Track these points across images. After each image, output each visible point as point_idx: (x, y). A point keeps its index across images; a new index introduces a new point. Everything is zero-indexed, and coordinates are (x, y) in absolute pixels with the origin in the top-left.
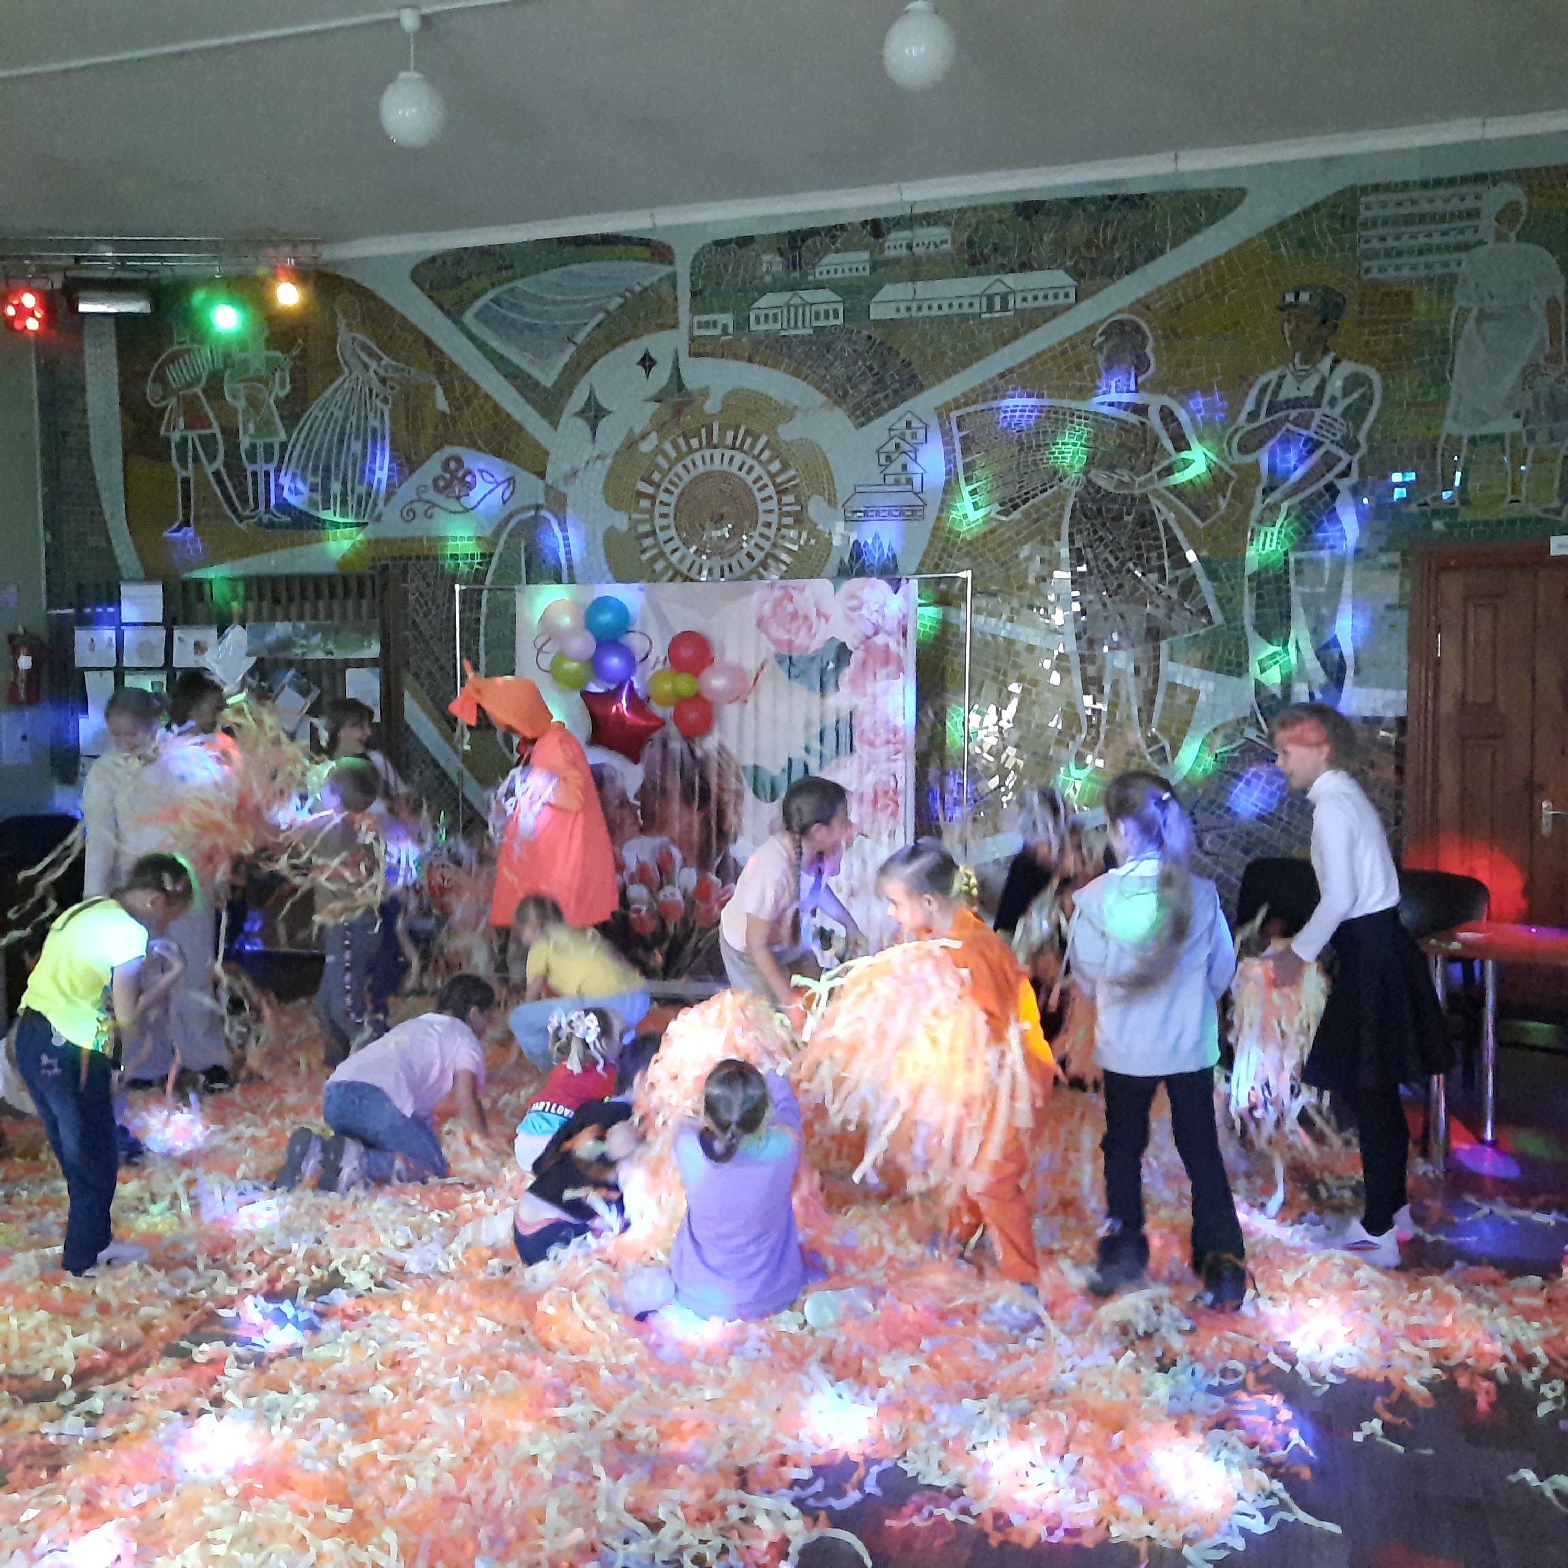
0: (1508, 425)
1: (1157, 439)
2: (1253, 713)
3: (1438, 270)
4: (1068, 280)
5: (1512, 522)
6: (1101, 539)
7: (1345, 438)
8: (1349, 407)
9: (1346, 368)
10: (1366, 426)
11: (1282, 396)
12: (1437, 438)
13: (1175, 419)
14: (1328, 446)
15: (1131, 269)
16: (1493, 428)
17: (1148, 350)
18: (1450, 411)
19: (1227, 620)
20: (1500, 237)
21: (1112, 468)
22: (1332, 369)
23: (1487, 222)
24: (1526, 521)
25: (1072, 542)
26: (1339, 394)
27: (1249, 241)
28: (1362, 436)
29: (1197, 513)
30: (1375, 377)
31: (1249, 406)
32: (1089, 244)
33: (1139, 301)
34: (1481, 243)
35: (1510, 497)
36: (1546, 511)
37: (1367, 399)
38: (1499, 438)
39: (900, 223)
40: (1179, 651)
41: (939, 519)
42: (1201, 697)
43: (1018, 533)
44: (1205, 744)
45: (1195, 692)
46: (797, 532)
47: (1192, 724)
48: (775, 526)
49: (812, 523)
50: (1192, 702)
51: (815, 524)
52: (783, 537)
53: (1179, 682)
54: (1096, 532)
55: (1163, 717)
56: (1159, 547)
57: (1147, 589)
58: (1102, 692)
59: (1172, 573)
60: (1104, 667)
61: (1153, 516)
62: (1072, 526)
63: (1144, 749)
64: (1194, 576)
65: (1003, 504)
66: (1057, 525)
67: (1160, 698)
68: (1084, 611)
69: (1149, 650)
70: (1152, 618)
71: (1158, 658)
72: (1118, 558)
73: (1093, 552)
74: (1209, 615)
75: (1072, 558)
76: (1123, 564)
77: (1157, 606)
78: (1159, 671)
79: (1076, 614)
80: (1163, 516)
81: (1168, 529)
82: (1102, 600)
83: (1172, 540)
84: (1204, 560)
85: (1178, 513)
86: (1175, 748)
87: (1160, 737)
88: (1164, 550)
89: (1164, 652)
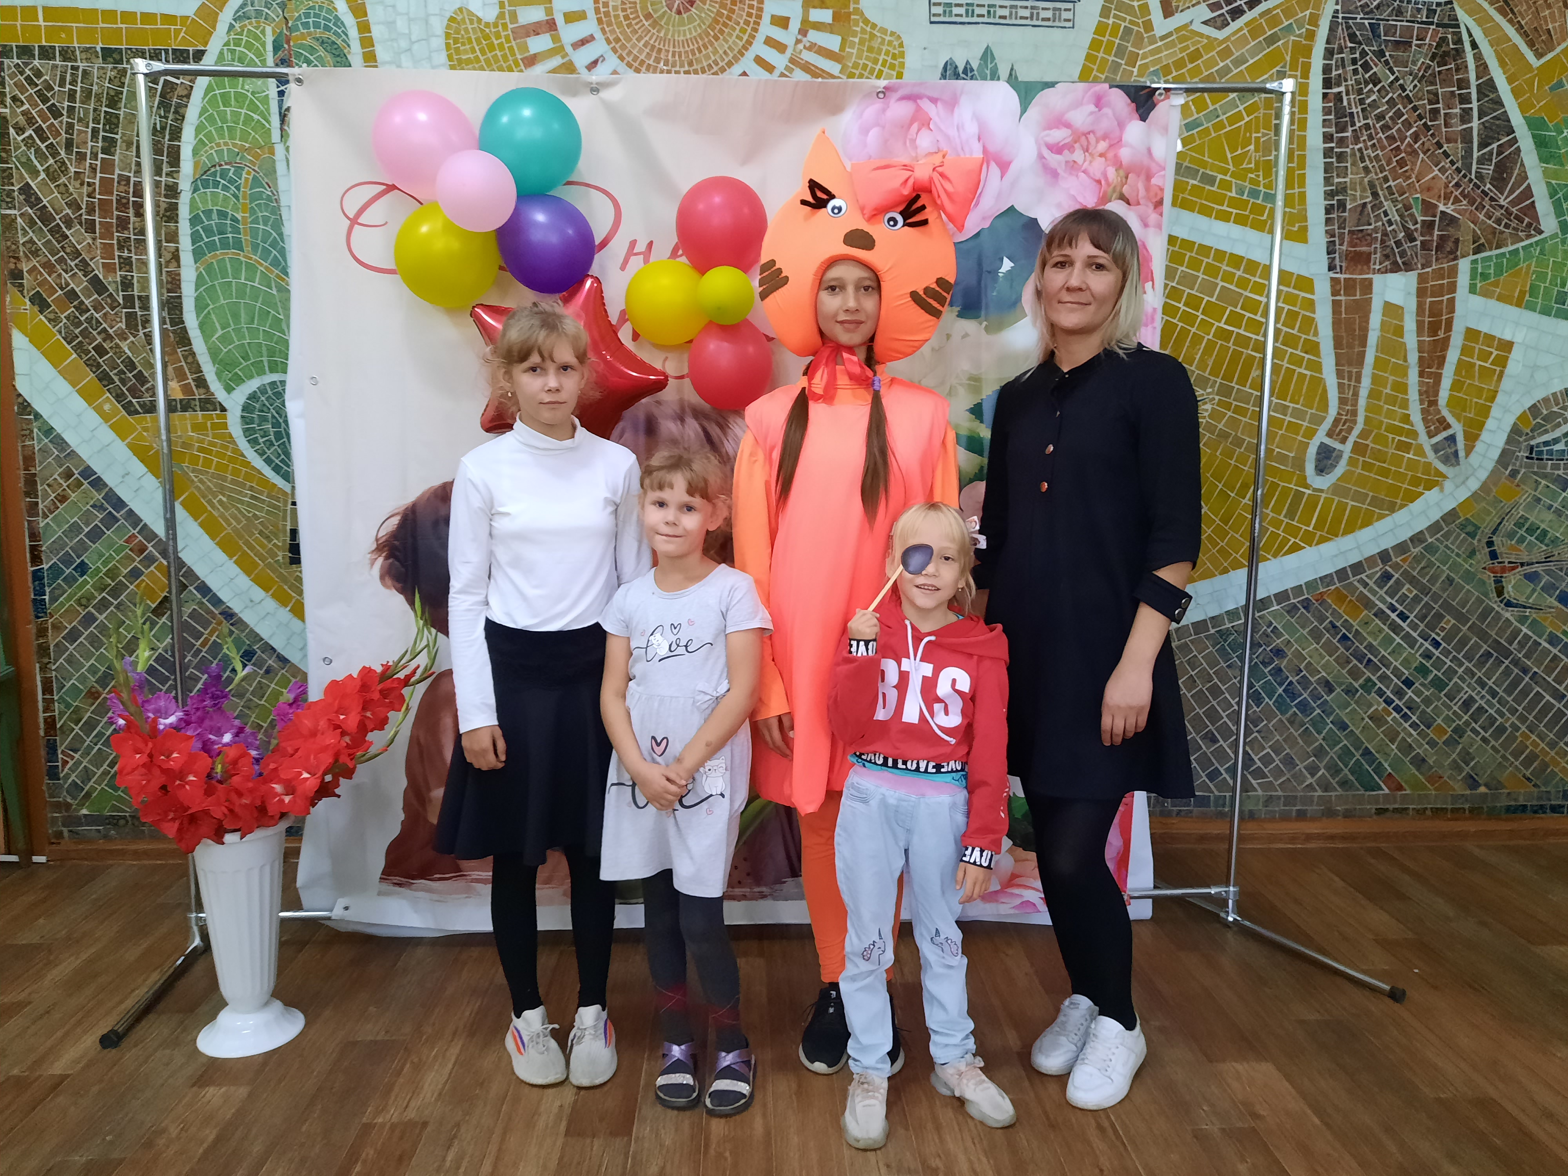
6: (1375, 80)
19: (1563, 228)
25: (1327, 83)
29: (1531, 44)
40: (1484, 276)
41: (1100, 29)
42: (1516, 355)
43: (1239, 62)
44: (1515, 431)
45: (1507, 346)
46: (840, 38)
47: (1500, 398)
48: (795, 25)
49: (866, 21)
50: (1502, 362)
51: (874, 26)
52: (812, 47)
53: (1484, 327)
54: (1366, 67)
55: (1456, 385)
56: (1465, 99)
57: (1443, 170)
58: (1364, 343)
59: (1482, 145)
60: (1369, 301)
61: (1459, 41)
62: (1329, 53)
63: (1423, 437)
64: (1518, 150)
65: (1213, 7)
66: (1307, 51)
67: (1453, 356)
68: (1342, 205)
69: (1439, 274)
70: (1449, 220)
71: (1452, 287)
72: (1398, 114)
73: (1362, 102)
74: (1536, 218)
75: (1326, 111)
76: (1408, 125)
77: (1457, 201)
78: (1452, 310)
79: (1329, 210)
80: (1474, 45)
81: (1482, 68)
82: (1372, 185)
83: (1488, 87)
84: (1534, 124)
85: (1499, 41)
86: (1472, 438)
87: (1450, 419)
88: (1475, 105)
89: (1463, 279)
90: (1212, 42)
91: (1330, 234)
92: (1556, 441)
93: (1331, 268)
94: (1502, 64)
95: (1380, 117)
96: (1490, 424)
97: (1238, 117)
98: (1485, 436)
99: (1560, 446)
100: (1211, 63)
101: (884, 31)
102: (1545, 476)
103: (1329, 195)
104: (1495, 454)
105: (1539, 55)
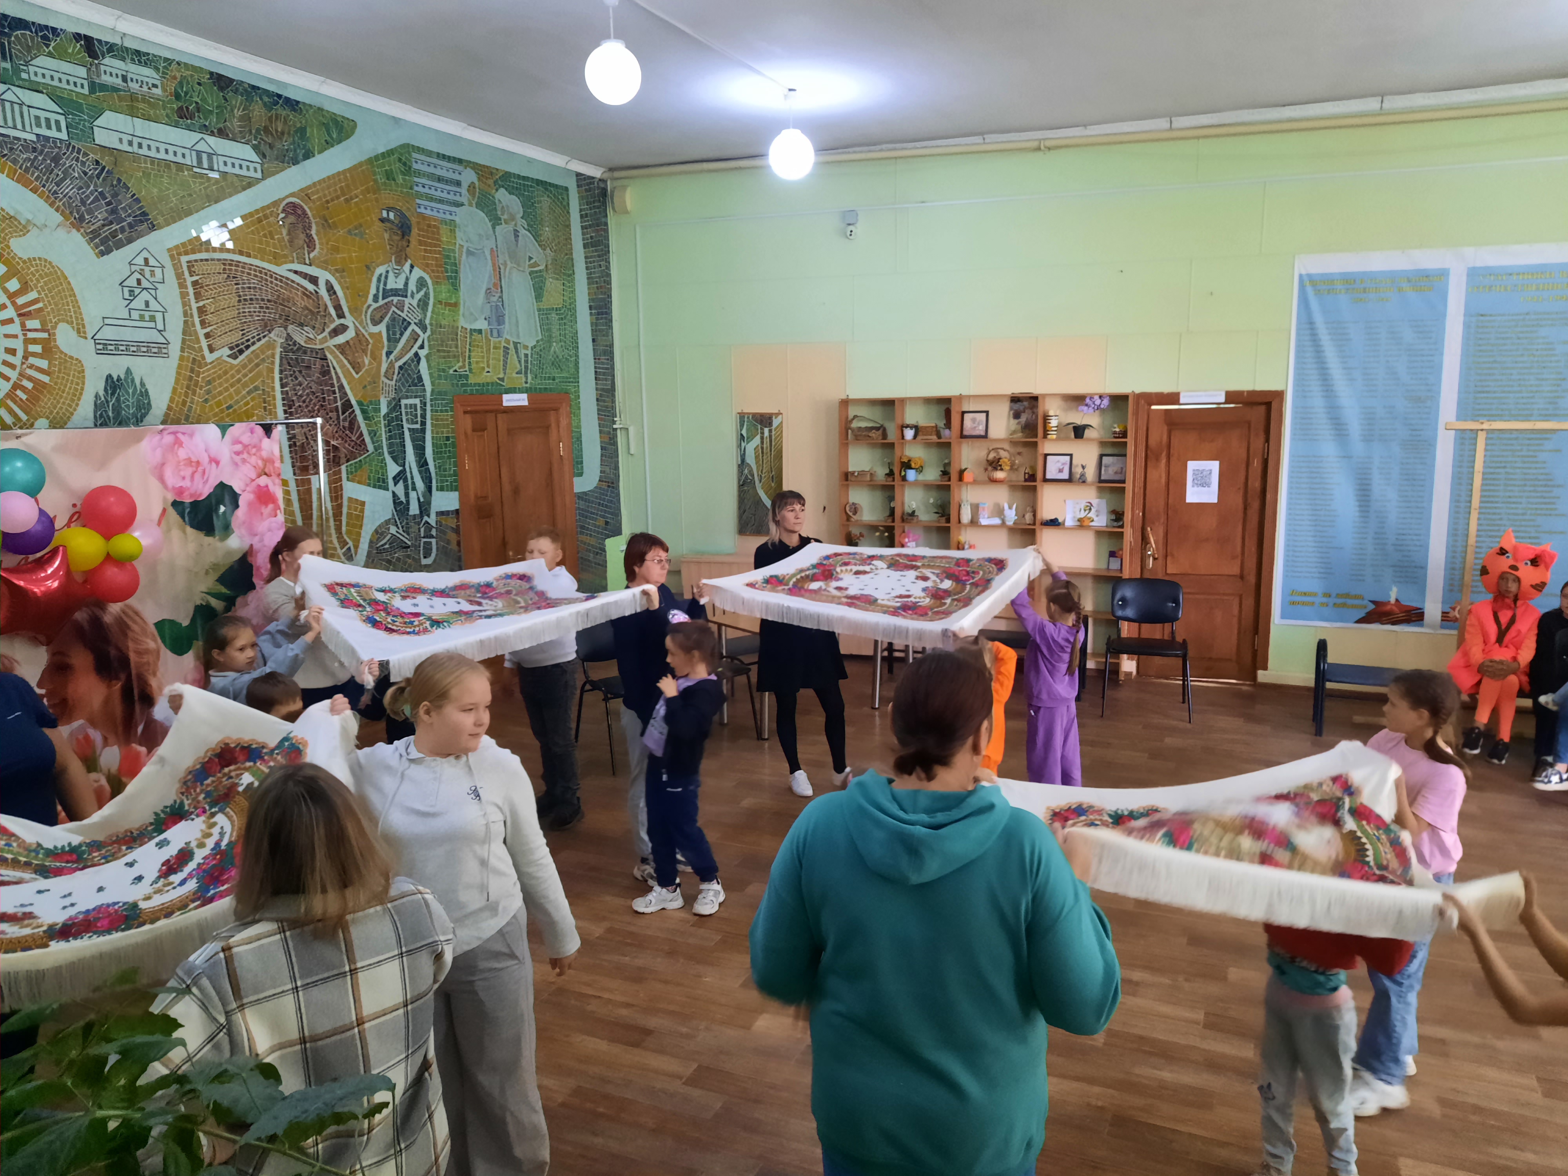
0: (482, 324)
1: (326, 306)
2: (393, 514)
3: (448, 217)
4: (254, 157)
5: (488, 384)
6: (300, 384)
7: (420, 320)
8: (420, 300)
9: (418, 273)
10: (429, 314)
11: (389, 287)
12: (458, 328)
13: (335, 293)
14: (413, 327)
15: (295, 162)
16: (477, 326)
17: (313, 232)
18: (461, 312)
19: (376, 449)
20: (470, 205)
21: (301, 325)
22: (411, 271)
23: (464, 190)
24: (492, 383)
25: (282, 386)
26: (415, 291)
27: (361, 164)
28: (427, 321)
29: (353, 368)
30: (429, 282)
31: (373, 291)
32: (266, 130)
33: (302, 190)
34: (462, 205)
35: (487, 369)
36: (499, 379)
37: (427, 295)
38: (480, 331)
39: (112, 49)
40: (352, 473)
41: (181, 358)
42: (367, 507)
43: (245, 375)
44: (371, 542)
45: (363, 504)
46: (47, 362)
47: (364, 528)
48: (20, 353)
49: (62, 352)
50: (362, 511)
51: (66, 355)
52: (31, 367)
53: (354, 497)
54: (296, 378)
55: (348, 524)
56: (334, 392)
57: (330, 425)
58: (311, 509)
59: (343, 413)
60: (310, 488)
61: (328, 366)
62: (281, 372)
63: (339, 550)
64: (355, 416)
65: (231, 348)
66: (272, 371)
67: (345, 510)
68: (295, 443)
69: (335, 473)
70: (335, 448)
71: (340, 479)
72: (311, 400)
73: (296, 394)
74: (365, 445)
75: (283, 399)
76: (315, 405)
77: (337, 439)
78: (342, 490)
79: (290, 446)
80: (334, 368)
81: (338, 378)
82: (305, 434)
83: (341, 387)
84: (360, 403)
85: (342, 366)
86: (356, 547)
87: (348, 540)
88: (338, 395)
89: (344, 475)
90: (232, 367)
91: (292, 458)
92: (385, 544)
93: (295, 474)
94: (345, 377)
95: (304, 402)
96: (362, 540)
97: (247, 403)
98: (361, 545)
99: (387, 546)
100: (233, 376)
101: (71, 357)
102: (383, 560)
103: (290, 439)
104: (365, 553)
105: (357, 373)
